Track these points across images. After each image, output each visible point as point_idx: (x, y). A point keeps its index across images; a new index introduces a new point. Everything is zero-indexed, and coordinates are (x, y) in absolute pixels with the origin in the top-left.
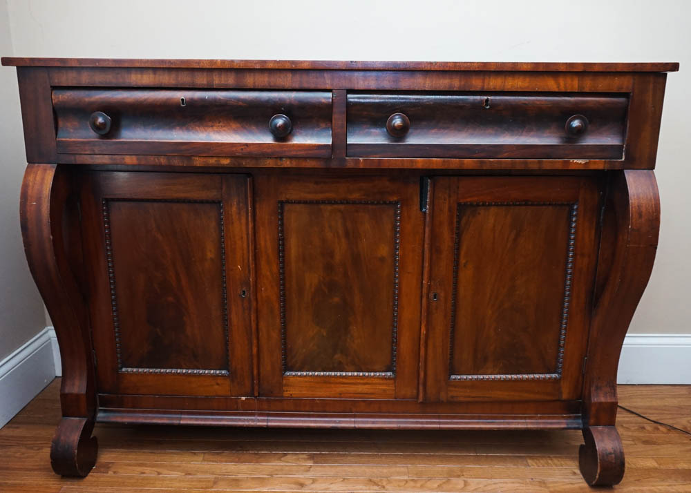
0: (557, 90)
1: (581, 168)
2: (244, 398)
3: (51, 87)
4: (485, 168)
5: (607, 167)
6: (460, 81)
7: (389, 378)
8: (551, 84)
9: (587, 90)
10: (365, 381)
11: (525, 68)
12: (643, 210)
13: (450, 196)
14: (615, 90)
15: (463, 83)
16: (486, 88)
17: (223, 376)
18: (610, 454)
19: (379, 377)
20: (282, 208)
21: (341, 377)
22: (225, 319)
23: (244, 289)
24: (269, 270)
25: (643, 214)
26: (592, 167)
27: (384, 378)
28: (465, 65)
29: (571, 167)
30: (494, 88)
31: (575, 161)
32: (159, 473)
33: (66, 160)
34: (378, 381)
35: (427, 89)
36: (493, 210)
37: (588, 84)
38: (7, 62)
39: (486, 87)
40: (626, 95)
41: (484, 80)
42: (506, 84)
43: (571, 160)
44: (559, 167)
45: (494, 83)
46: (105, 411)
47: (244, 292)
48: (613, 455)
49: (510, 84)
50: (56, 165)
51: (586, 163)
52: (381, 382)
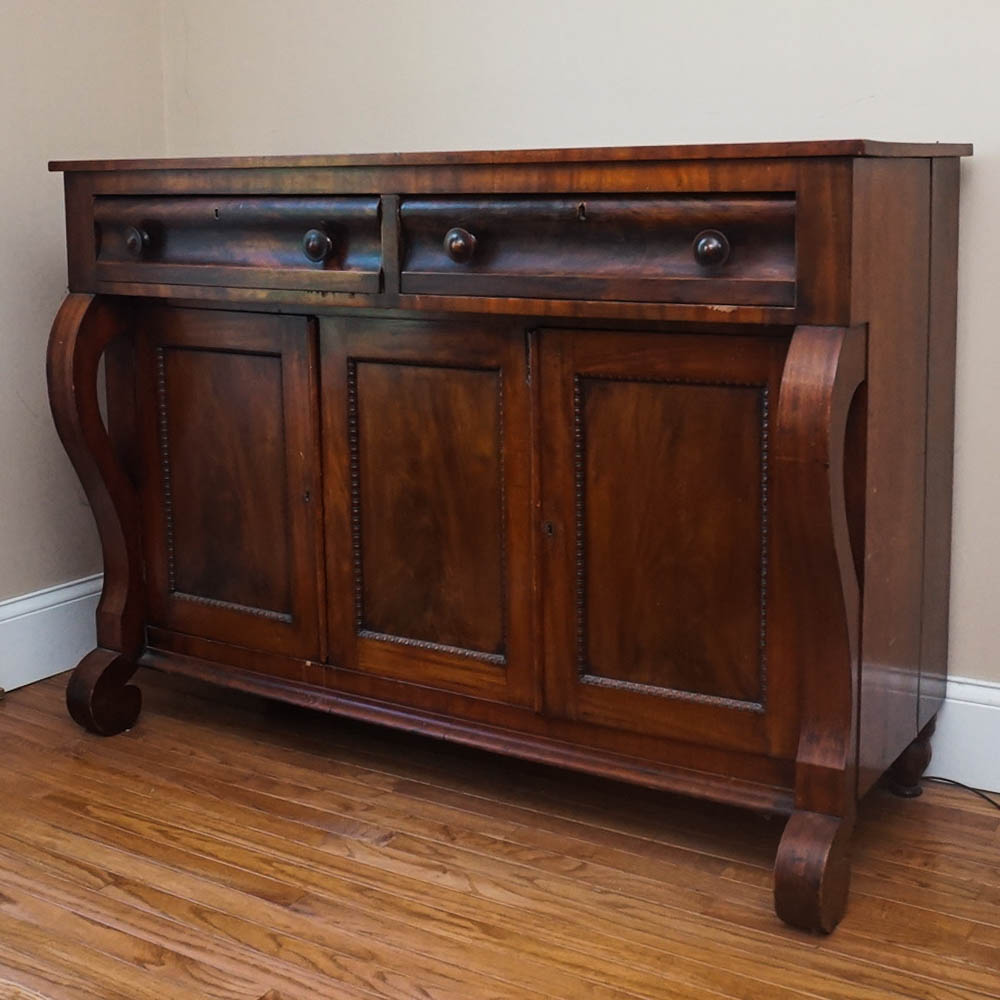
0: (679, 190)
1: (727, 320)
2: (309, 663)
3: (94, 195)
4: (581, 315)
5: (767, 320)
6: (539, 178)
7: (498, 665)
8: (668, 179)
9: (723, 188)
10: (463, 663)
11: (622, 156)
12: (802, 395)
13: (563, 362)
14: (768, 187)
15: (544, 180)
16: (575, 189)
17: (284, 622)
18: (800, 859)
19: (484, 662)
20: (355, 369)
21: (433, 651)
22: (288, 534)
23: (307, 489)
24: (337, 463)
25: (801, 402)
26: (743, 319)
27: (491, 664)
28: (539, 154)
29: (710, 318)
30: (587, 188)
31: (716, 307)
32: (192, 754)
33: (106, 289)
34: (482, 667)
35: (496, 192)
36: (633, 387)
37: (725, 179)
38: (53, 166)
39: (575, 187)
40: (790, 195)
41: (572, 176)
42: (603, 180)
43: (710, 307)
44: (690, 316)
45: (587, 180)
46: (153, 653)
47: (308, 493)
48: (803, 864)
49: (609, 180)
50: (93, 295)
51: (733, 311)
52: (487, 669)
